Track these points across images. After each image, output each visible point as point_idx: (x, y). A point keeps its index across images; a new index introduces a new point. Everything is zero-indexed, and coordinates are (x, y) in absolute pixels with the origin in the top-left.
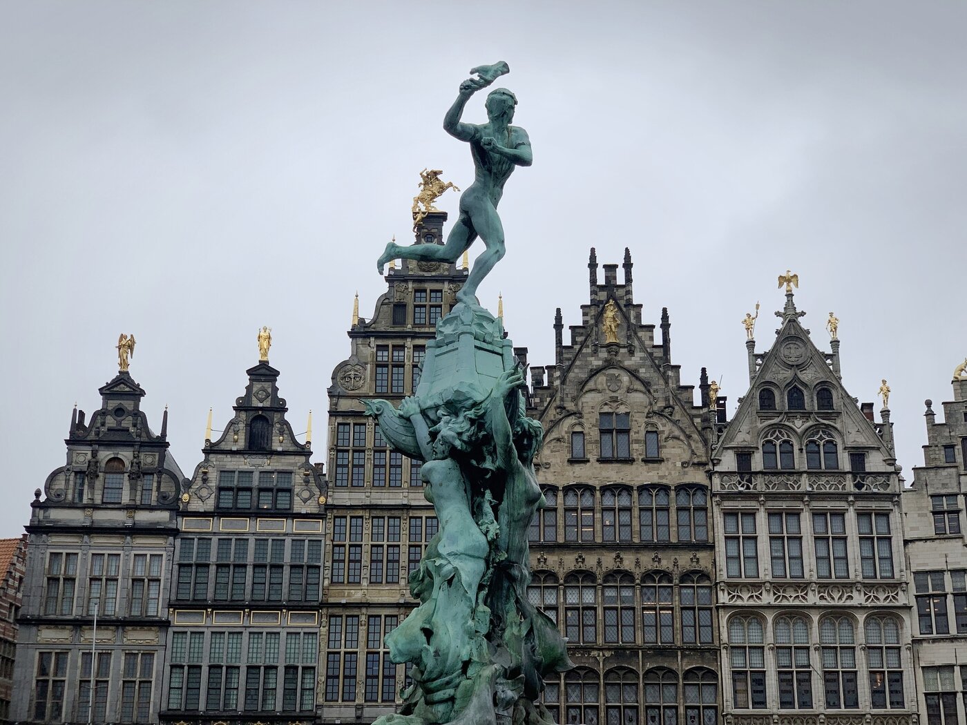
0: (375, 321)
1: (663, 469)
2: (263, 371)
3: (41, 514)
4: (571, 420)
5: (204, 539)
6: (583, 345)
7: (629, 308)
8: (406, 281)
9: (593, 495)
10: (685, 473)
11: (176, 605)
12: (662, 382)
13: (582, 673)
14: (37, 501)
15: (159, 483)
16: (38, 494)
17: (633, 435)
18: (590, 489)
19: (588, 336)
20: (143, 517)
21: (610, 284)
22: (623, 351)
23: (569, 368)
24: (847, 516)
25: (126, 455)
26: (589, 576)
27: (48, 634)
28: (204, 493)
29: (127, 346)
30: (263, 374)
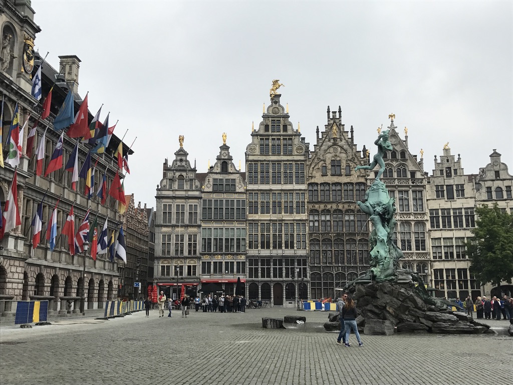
0: (259, 131)
1: (351, 178)
2: (225, 147)
3: (159, 192)
4: (322, 162)
5: (210, 201)
6: (326, 138)
7: (340, 126)
8: (269, 117)
9: (329, 186)
10: (358, 179)
11: (203, 220)
12: (351, 150)
13: (327, 240)
14: (158, 188)
15: (195, 182)
16: (158, 186)
17: (342, 167)
18: (328, 184)
19: (327, 135)
20: (191, 193)
21: (334, 118)
22: (338, 140)
23: (322, 145)
24: (409, 192)
25: (184, 174)
26: (329, 211)
27: (164, 229)
28: (209, 186)
29: (181, 139)
30: (225, 148)
